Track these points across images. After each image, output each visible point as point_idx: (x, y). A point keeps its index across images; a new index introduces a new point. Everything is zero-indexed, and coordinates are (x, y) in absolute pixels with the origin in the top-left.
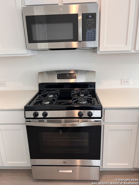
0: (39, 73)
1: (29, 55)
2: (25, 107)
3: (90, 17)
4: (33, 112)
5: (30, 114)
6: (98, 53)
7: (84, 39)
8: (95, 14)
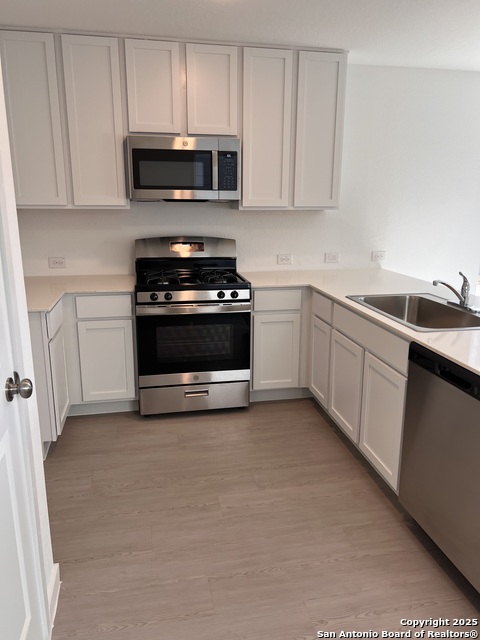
0: (136, 241)
1: (128, 208)
3: (229, 156)
6: (241, 208)
7: (221, 187)
8: (236, 153)
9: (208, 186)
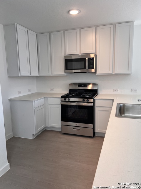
0: (70, 84)
1: (65, 75)
2: (61, 96)
3: (92, 59)
4: (64, 98)
5: (63, 99)
6: (97, 74)
7: (89, 68)
8: (94, 58)
9: (85, 68)
